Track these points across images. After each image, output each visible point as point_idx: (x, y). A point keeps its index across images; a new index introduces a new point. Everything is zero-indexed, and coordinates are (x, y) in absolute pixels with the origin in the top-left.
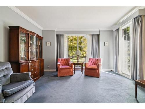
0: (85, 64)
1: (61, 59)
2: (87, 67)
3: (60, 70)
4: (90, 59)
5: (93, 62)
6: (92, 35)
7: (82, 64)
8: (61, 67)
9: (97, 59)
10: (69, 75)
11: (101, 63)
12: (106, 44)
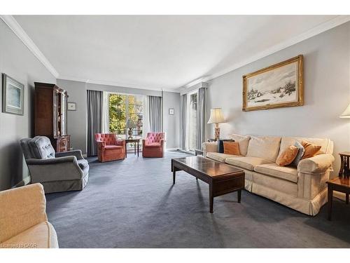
0: (144, 141)
1: (100, 135)
2: (146, 144)
3: (105, 153)
4: (149, 134)
5: (153, 138)
6: (151, 97)
7: (138, 141)
8: (106, 147)
9: (159, 133)
10: (118, 159)
11: (165, 138)
12: (172, 112)
